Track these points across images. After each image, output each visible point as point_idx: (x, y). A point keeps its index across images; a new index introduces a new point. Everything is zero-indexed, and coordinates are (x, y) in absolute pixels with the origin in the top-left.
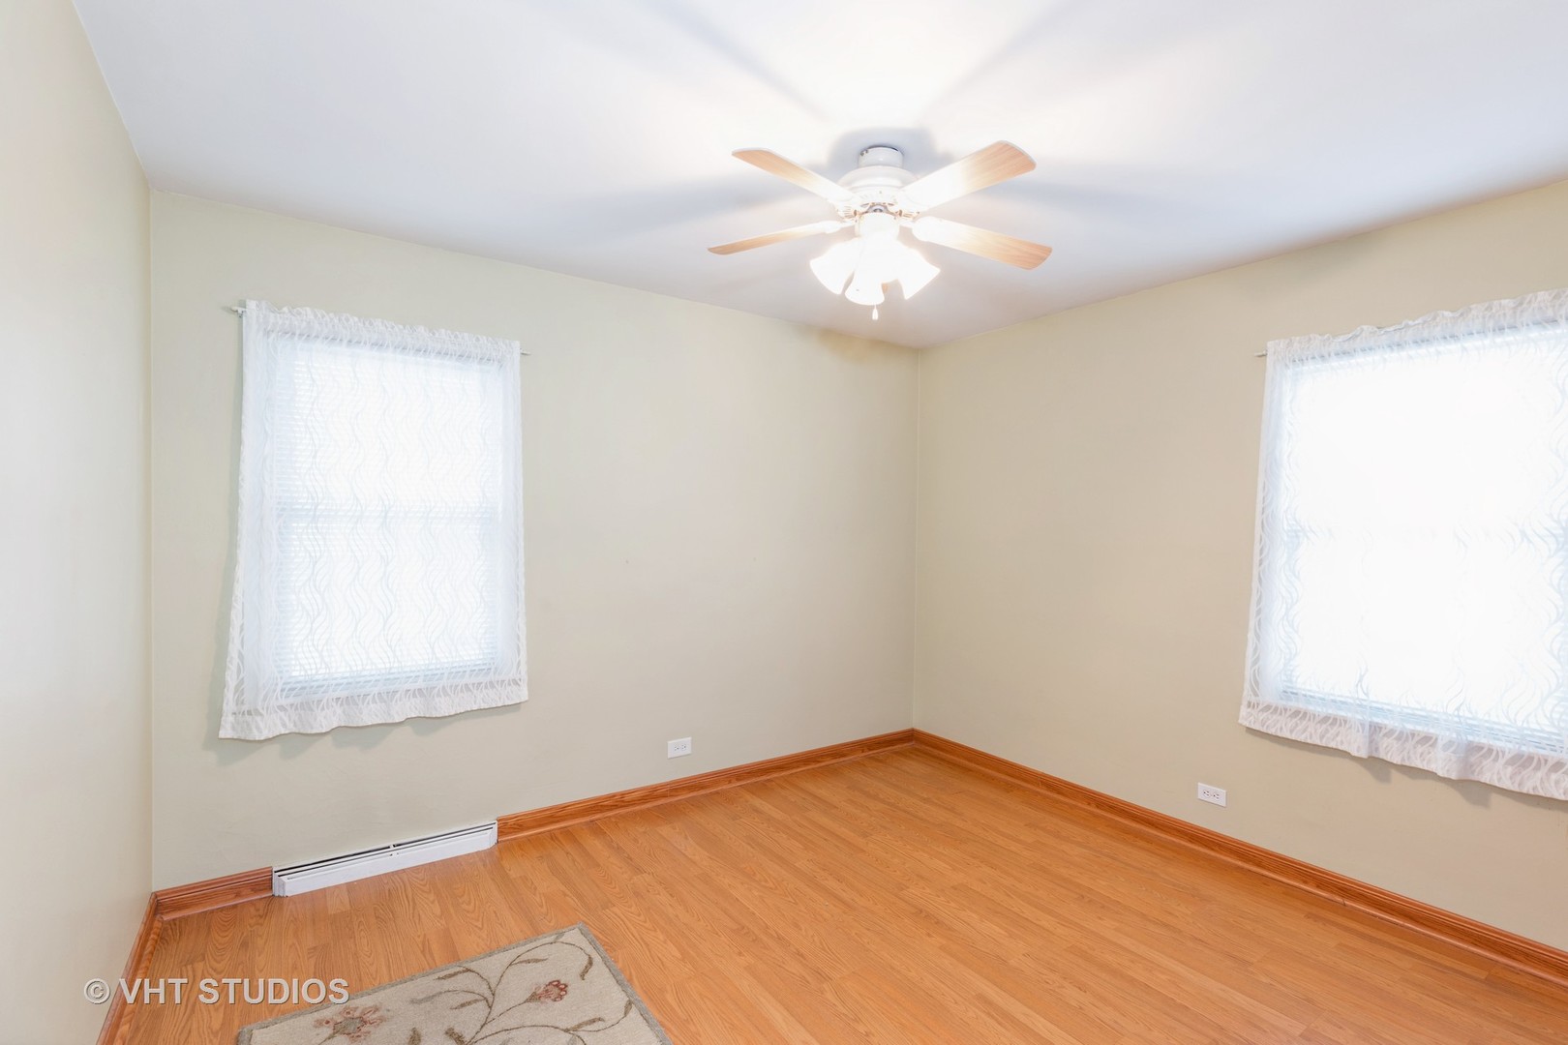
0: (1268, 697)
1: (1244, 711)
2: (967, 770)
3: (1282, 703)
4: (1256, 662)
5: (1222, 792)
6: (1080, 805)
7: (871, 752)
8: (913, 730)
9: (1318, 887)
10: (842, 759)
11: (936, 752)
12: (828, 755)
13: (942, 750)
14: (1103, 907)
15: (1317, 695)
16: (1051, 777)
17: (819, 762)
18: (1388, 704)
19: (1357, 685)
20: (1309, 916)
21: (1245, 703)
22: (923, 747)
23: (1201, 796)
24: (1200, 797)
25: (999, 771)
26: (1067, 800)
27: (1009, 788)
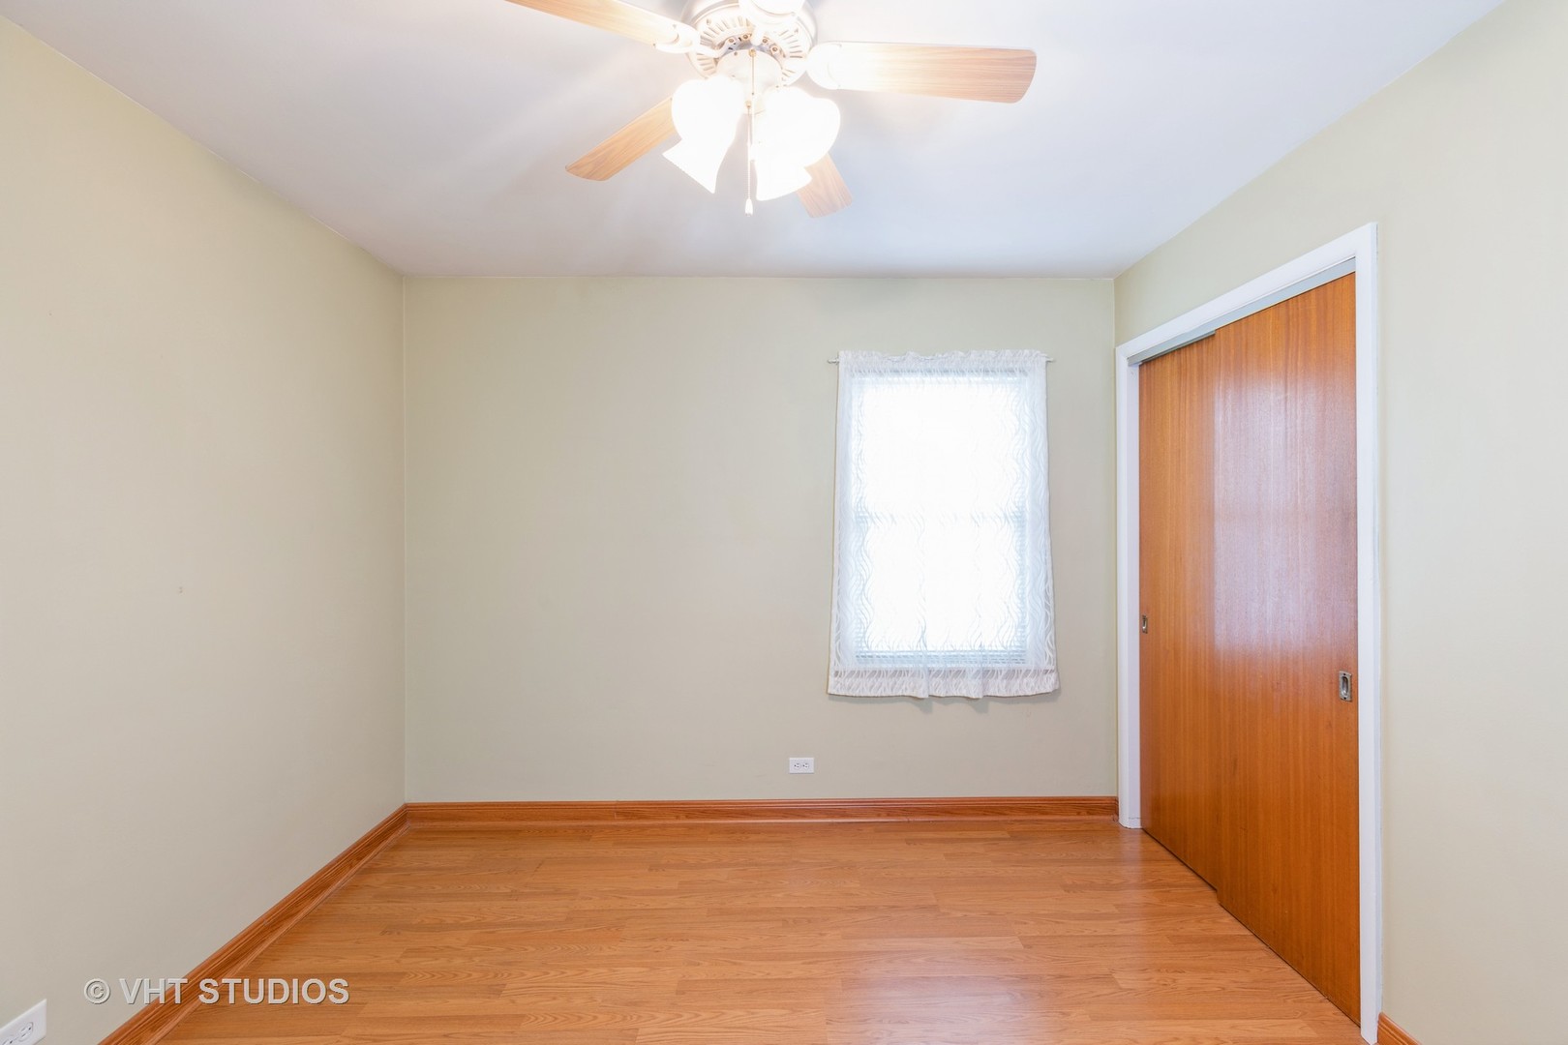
0: (851, 664)
1: (832, 680)
2: (515, 833)
3: (862, 667)
4: (838, 638)
5: (811, 760)
6: (668, 822)
7: (362, 862)
8: (406, 806)
9: (888, 815)
10: (326, 893)
11: (452, 825)
12: (305, 898)
13: (461, 819)
14: (809, 921)
15: (888, 654)
16: (629, 803)
17: (292, 916)
18: (954, 651)
19: (920, 641)
20: (909, 842)
21: (832, 673)
22: (427, 825)
23: (792, 770)
24: (791, 772)
25: (556, 819)
26: (651, 822)
27: (584, 835)
